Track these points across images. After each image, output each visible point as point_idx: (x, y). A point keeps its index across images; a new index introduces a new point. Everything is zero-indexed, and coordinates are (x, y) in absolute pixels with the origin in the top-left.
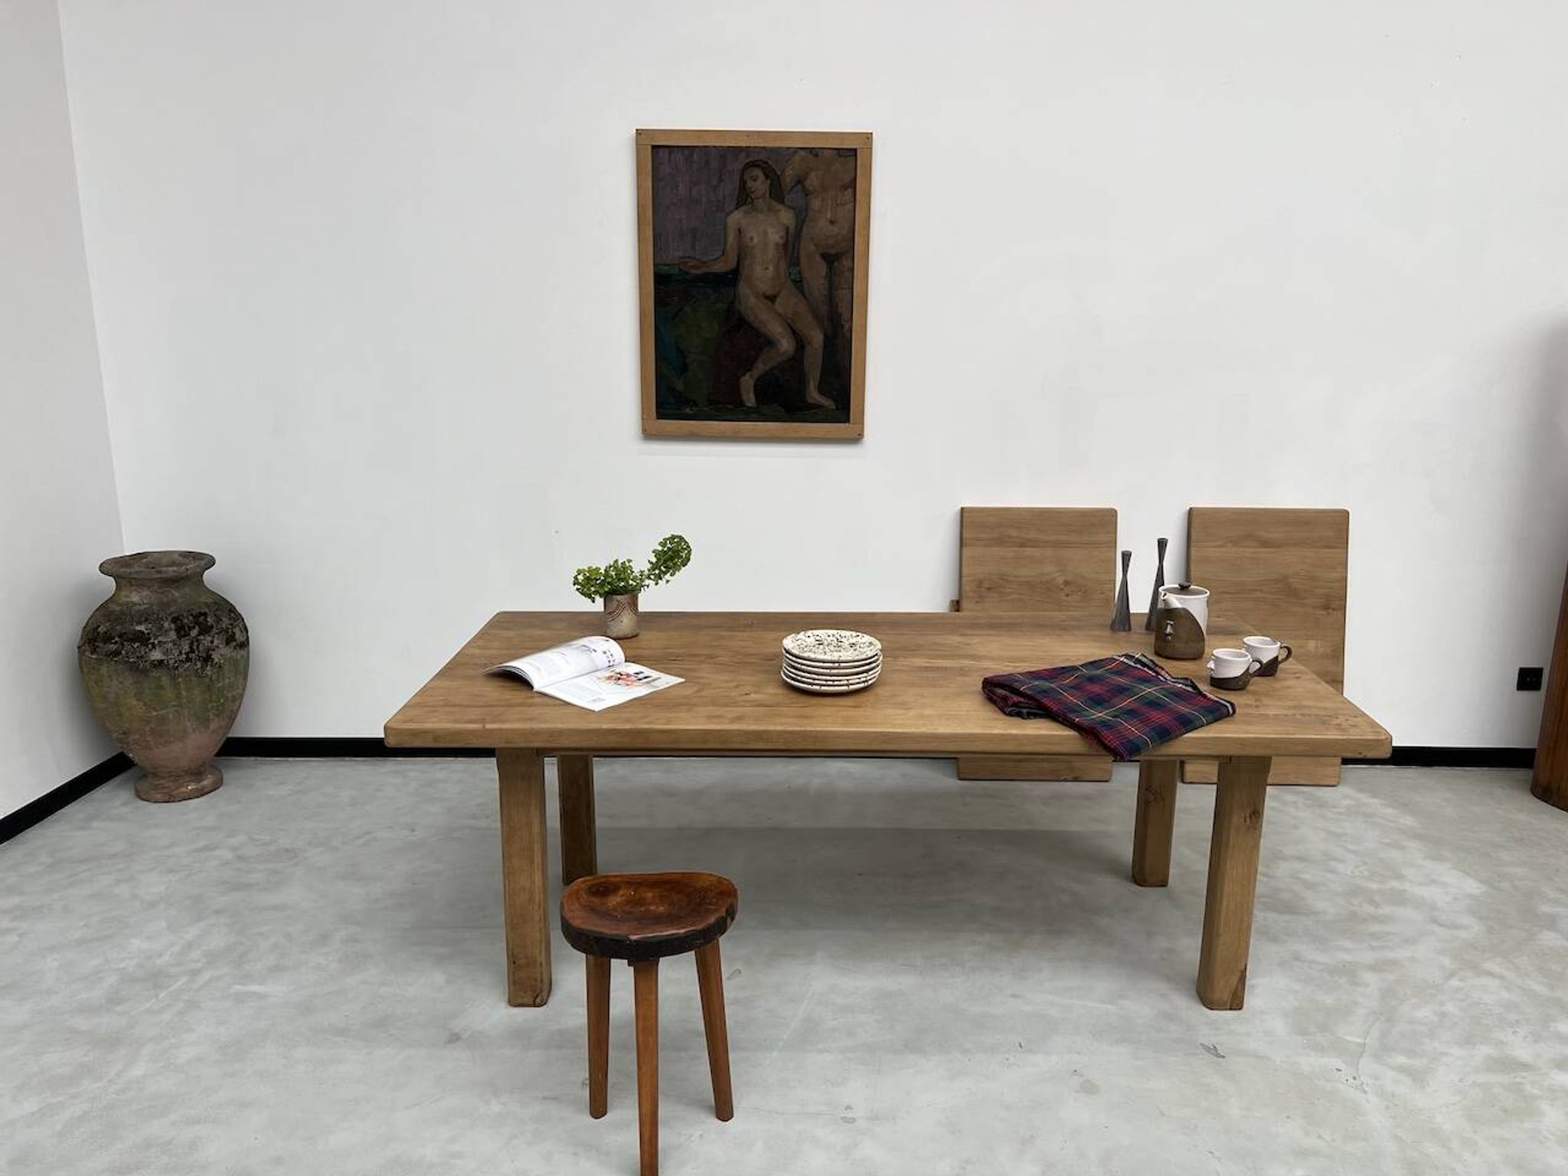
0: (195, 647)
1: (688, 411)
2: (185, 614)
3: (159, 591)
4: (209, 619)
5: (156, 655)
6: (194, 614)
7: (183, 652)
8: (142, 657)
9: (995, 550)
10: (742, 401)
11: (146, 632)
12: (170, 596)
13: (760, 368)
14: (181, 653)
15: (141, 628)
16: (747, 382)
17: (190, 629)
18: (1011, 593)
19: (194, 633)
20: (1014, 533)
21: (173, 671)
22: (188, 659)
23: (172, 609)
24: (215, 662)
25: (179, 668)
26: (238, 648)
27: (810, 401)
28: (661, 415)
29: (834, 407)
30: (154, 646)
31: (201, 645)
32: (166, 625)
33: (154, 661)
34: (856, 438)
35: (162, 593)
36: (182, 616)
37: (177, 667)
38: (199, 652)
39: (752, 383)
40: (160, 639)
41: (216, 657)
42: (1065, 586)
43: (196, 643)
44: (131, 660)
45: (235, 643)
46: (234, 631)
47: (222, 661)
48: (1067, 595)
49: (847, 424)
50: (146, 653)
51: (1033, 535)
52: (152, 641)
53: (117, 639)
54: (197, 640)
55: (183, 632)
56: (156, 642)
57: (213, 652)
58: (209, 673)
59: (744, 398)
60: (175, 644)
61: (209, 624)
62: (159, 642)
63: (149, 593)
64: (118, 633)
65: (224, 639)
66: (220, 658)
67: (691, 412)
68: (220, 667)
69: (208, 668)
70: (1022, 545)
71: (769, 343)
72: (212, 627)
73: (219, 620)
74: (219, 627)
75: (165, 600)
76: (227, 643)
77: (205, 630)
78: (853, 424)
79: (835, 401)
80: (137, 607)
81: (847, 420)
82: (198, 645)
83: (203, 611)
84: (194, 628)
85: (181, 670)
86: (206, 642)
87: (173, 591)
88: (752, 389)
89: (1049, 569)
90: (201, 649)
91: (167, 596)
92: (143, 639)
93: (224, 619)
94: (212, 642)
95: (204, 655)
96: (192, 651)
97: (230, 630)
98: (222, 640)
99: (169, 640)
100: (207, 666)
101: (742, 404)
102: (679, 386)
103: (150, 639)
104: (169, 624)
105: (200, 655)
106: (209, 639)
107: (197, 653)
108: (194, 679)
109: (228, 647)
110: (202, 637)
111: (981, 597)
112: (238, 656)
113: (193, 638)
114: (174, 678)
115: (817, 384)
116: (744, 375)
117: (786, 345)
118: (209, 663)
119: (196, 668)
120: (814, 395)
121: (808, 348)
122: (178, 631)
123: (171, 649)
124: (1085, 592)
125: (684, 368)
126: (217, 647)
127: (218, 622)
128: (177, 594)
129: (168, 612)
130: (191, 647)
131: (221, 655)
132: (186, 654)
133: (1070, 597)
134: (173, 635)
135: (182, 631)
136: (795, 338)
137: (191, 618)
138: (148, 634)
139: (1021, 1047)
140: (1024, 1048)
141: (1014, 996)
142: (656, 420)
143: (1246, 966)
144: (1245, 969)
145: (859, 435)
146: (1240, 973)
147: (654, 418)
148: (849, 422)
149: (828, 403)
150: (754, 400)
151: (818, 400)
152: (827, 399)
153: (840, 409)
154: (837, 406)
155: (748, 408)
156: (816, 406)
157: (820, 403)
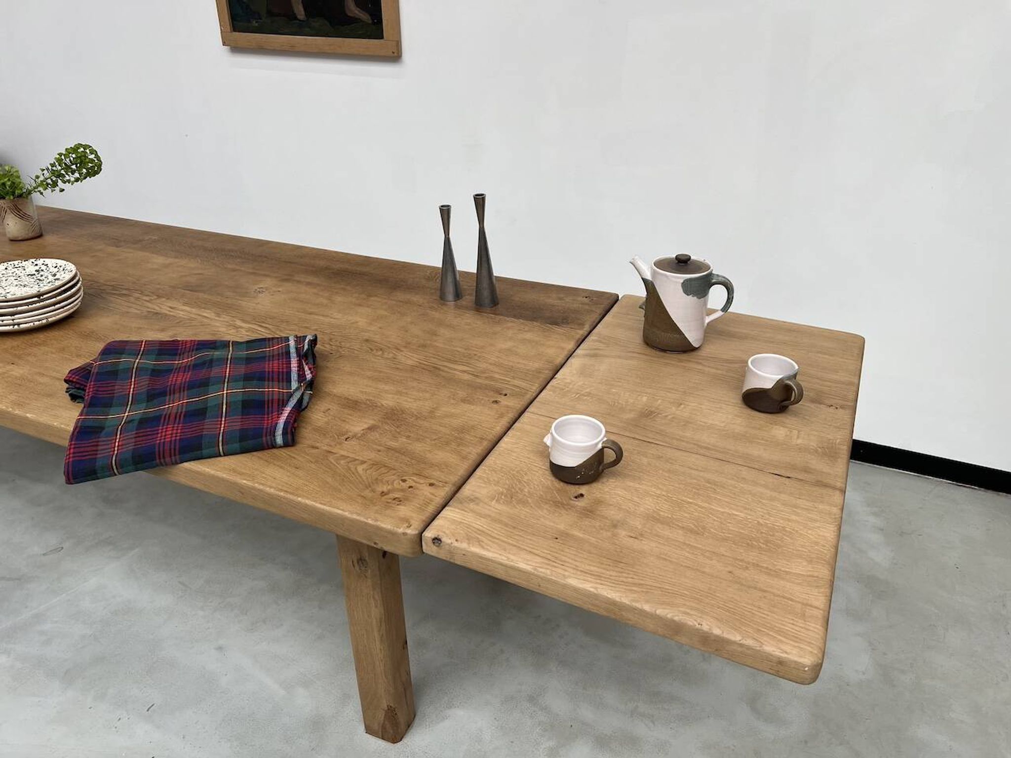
1: (254, 24)
10: (295, 15)
27: (349, 14)
28: (235, 28)
29: (370, 22)
34: (394, 56)
49: (382, 40)
59: (296, 11)
67: (257, 25)
78: (387, 40)
79: (371, 15)
81: (379, 35)
101: (296, 18)
120: (352, 9)
139: (148, 710)
140: (149, 712)
141: (220, 648)
142: (231, 32)
143: (391, 707)
144: (389, 709)
145: (393, 53)
146: (384, 712)
147: (229, 30)
148: (382, 38)
149: (365, 17)
150: (303, 13)
151: (355, 13)
152: (364, 12)
153: (374, 23)
154: (373, 20)
155: (300, 21)
156: (355, 20)
157: (357, 17)
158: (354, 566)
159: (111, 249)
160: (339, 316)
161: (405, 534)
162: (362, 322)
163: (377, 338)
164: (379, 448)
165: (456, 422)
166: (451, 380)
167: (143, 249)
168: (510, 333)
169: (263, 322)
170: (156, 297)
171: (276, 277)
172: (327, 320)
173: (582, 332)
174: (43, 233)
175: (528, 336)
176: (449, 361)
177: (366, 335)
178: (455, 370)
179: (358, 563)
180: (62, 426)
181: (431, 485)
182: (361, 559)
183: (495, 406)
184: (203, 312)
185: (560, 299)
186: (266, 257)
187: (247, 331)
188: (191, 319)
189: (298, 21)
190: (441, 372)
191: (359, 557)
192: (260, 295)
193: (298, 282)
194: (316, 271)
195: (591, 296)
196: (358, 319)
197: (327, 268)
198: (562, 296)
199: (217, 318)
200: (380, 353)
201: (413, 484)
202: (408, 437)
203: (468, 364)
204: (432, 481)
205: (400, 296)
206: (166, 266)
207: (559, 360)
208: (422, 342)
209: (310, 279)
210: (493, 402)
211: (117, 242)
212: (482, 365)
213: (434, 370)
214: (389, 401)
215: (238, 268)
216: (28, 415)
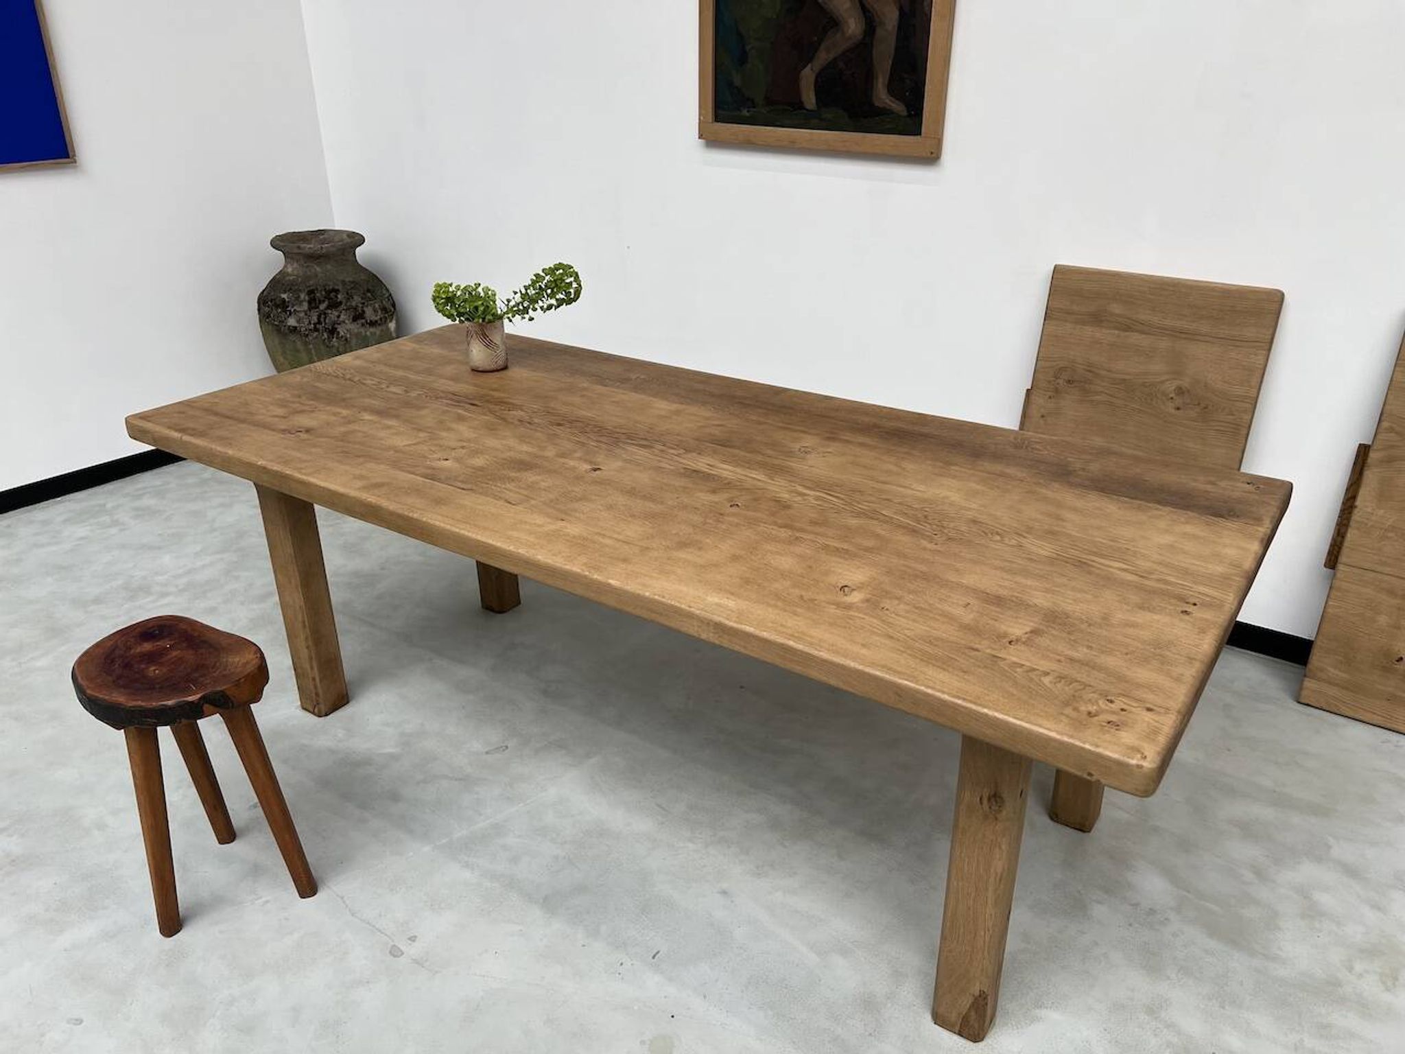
0: (322, 320)
1: (745, 113)
2: (319, 289)
3: (305, 265)
4: (339, 296)
5: (292, 322)
6: (327, 289)
7: (312, 322)
8: (283, 322)
9: (1089, 331)
10: (801, 103)
11: (287, 300)
12: (313, 271)
13: (823, 57)
14: (310, 323)
15: (284, 296)
16: (808, 75)
17: (320, 302)
18: (1097, 393)
19: (322, 307)
20: (1116, 309)
21: (304, 338)
22: (316, 330)
23: (311, 282)
24: (340, 335)
25: (309, 336)
26: (368, 326)
27: (877, 104)
28: (718, 118)
29: (905, 113)
30: (290, 314)
31: (328, 318)
32: (302, 296)
33: (289, 326)
34: (931, 157)
35: (308, 266)
36: (317, 289)
37: (307, 335)
38: (325, 324)
39: (812, 79)
40: (295, 308)
41: (342, 330)
42: (1177, 395)
43: (323, 316)
44: (276, 323)
45: (363, 321)
46: (365, 309)
47: (348, 336)
48: (1178, 409)
49: (919, 137)
50: (285, 319)
51: (1145, 315)
52: (289, 309)
53: (269, 303)
54: (325, 314)
55: (313, 305)
56: (292, 310)
57: (339, 326)
58: (336, 344)
59: (804, 98)
60: (306, 314)
61: (339, 300)
62: (295, 310)
63: (298, 267)
64: (270, 299)
65: (351, 317)
66: (346, 332)
67: (747, 114)
68: (346, 340)
69: (334, 339)
70: (1128, 328)
71: (833, 23)
72: (341, 303)
73: (350, 297)
74: (348, 304)
75: (309, 273)
76: (355, 319)
77: (334, 305)
78: (925, 137)
79: (907, 106)
80: (287, 278)
81: (916, 131)
82: (325, 319)
83: (336, 287)
84: (324, 301)
85: (311, 338)
86: (332, 316)
87: (315, 267)
88: (813, 87)
89: (1157, 367)
90: (327, 321)
91: (310, 271)
92: (283, 305)
93: (355, 297)
94: (339, 317)
95: (330, 328)
96: (319, 322)
97: (360, 309)
98: (349, 316)
99: (302, 309)
100: (333, 338)
101: (800, 106)
102: (737, 81)
103: (288, 307)
104: (305, 296)
105: (326, 326)
106: (337, 314)
107: (323, 325)
108: (322, 347)
109: (355, 323)
110: (330, 311)
111: (1057, 391)
112: (368, 333)
113: (322, 311)
114: (306, 344)
115: (886, 83)
116: (805, 67)
117: (853, 26)
118: (335, 335)
119: (323, 338)
120: (882, 96)
121: (880, 32)
122: (310, 303)
123: (303, 318)
124: (1205, 408)
125: (743, 59)
126: (344, 322)
127: (349, 299)
128: (318, 269)
129: (308, 285)
130: (319, 317)
131: (347, 330)
132: (314, 324)
133: (1181, 411)
134: (305, 306)
135: (313, 303)
136: (866, 18)
137: (324, 293)
138: (288, 302)
139: (654, 957)
140: (655, 960)
141: (724, 893)
142: (712, 123)
143: (984, 992)
144: (980, 996)
145: (932, 153)
146: (973, 998)
147: (711, 121)
148: (920, 134)
149: (898, 107)
150: (814, 101)
151: (886, 103)
152: (897, 102)
153: (909, 116)
154: (908, 111)
155: (807, 110)
156: (885, 112)
157: (888, 108)
158: (981, 803)
159: (600, 389)
160: (922, 488)
161: (1139, 767)
162: (955, 497)
163: (982, 518)
164: (1058, 657)
165: (1145, 634)
166: (1109, 581)
167: (636, 389)
168: (1162, 524)
169: (829, 490)
170: (684, 451)
171: (817, 435)
172: (910, 492)
173: (1264, 530)
174: (509, 365)
175: (1189, 529)
176: (1095, 554)
177: (970, 515)
178: (1111, 567)
179: (989, 799)
180: (656, 597)
181: (1149, 710)
182: (995, 795)
183: (1186, 617)
184: (751, 473)
185: (1213, 483)
186: (792, 408)
187: (816, 500)
188: (740, 481)
189: (805, 111)
190: (1093, 569)
191: (992, 793)
192: (808, 456)
193: (848, 442)
194: (866, 429)
195: (1254, 482)
196: (949, 494)
197: (875, 426)
198: (1213, 479)
199: (770, 481)
200: (998, 538)
201: (1125, 707)
202: (1090, 648)
203: (1123, 561)
204: (1148, 706)
205: (988, 465)
206: (677, 412)
207: (1248, 564)
208: (1046, 527)
209: (861, 439)
210: (1182, 612)
211: (601, 380)
212: (1144, 564)
213: (1081, 565)
214: (1040, 600)
215: (762, 419)
216: (612, 582)
